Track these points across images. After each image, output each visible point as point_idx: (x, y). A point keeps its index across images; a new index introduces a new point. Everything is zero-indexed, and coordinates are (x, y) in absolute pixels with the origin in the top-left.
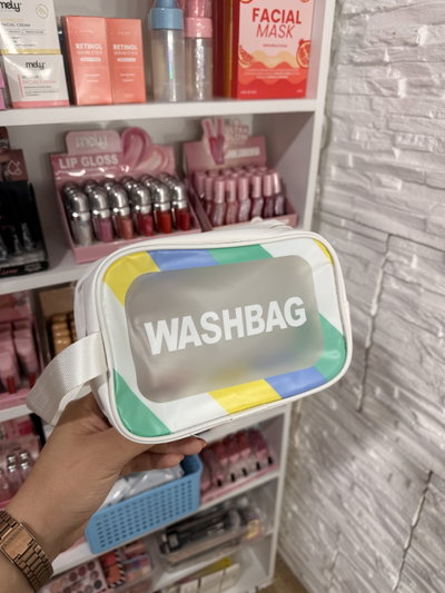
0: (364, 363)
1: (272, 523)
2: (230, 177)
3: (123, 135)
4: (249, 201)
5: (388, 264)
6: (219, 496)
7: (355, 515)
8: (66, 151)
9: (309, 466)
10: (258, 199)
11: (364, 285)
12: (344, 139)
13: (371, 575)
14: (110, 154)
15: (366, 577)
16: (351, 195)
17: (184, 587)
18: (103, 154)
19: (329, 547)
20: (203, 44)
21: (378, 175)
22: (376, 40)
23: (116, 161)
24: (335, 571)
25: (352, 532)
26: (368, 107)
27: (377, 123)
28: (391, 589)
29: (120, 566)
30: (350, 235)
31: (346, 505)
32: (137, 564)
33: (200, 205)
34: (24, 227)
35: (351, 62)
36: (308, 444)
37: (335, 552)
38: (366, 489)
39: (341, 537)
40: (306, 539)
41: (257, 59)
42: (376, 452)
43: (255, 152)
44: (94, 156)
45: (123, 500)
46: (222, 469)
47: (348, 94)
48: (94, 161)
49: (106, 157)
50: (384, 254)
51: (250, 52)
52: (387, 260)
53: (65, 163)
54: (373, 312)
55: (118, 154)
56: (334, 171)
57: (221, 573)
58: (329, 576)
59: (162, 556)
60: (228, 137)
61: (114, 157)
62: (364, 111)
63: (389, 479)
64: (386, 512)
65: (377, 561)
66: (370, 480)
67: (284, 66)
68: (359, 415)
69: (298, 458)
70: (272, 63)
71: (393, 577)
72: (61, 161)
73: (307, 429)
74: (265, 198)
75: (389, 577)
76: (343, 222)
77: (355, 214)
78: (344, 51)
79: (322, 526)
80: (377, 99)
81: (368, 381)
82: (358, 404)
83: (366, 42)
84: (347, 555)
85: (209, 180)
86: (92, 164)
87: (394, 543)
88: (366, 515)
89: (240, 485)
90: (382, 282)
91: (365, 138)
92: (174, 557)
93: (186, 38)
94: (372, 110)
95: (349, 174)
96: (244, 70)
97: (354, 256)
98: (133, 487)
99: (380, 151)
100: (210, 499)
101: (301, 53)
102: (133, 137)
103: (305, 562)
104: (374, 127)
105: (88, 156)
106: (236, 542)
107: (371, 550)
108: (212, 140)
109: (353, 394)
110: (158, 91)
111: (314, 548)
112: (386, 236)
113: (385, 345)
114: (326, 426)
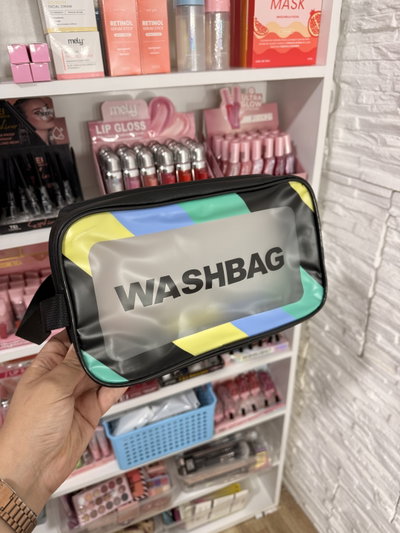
0: (366, 312)
1: (278, 455)
2: (245, 139)
3: (151, 104)
4: (261, 161)
5: (391, 219)
6: (231, 427)
7: (355, 452)
8: (102, 119)
9: (313, 406)
10: (270, 159)
11: (369, 240)
12: (351, 103)
13: (368, 508)
14: (139, 121)
15: (363, 508)
16: (358, 155)
17: (199, 506)
18: (133, 121)
19: (330, 481)
20: (222, 18)
21: (383, 135)
22: (384, 7)
23: (144, 127)
24: (335, 502)
25: (352, 467)
26: (375, 71)
27: (383, 86)
28: (387, 521)
29: (144, 482)
30: (356, 193)
31: (347, 443)
32: (158, 483)
33: (217, 166)
34: (66, 184)
35: (360, 30)
36: (312, 386)
37: (336, 486)
38: (366, 429)
39: (341, 471)
40: (309, 472)
41: (271, 30)
42: (376, 394)
43: (268, 117)
44: (125, 123)
45: (147, 424)
46: (234, 404)
47: (357, 60)
48: (126, 127)
49: (136, 124)
50: (388, 210)
51: (264, 24)
52: (390, 215)
53: (100, 130)
54: (376, 264)
55: (145, 120)
56: (341, 134)
57: (231, 497)
58: (330, 506)
59: (180, 477)
60: (243, 104)
61: (142, 123)
62: (370, 75)
63: (388, 420)
64: (385, 450)
65: (374, 495)
66: (370, 420)
67: (296, 35)
68: (361, 360)
69: (303, 398)
70: (284, 33)
71: (389, 510)
72: (97, 127)
73: (312, 373)
74: (276, 159)
75: (386, 509)
76: (350, 181)
77: (361, 174)
78: (353, 19)
79: (324, 461)
80: (383, 63)
81: (370, 328)
82: (361, 350)
83: (374, 10)
84: (346, 488)
85: (226, 143)
86: (124, 130)
87: (391, 479)
88: (365, 452)
89: (250, 419)
90: (386, 236)
91: (372, 101)
92: (190, 479)
93: (207, 13)
94: (379, 74)
95: (356, 136)
96: (258, 40)
97: (360, 212)
98: (155, 414)
99: (386, 113)
100: (223, 430)
101: (312, 23)
102: (159, 105)
103: (307, 492)
104: (381, 90)
105: (120, 123)
106: (245, 470)
107: (369, 484)
108: (228, 107)
109: (355, 340)
110: (181, 62)
111: (316, 481)
112: (390, 192)
113: (387, 295)
114: (330, 370)
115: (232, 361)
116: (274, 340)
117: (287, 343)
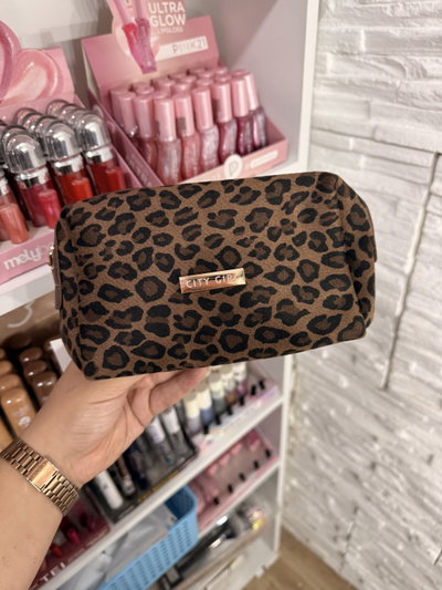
0: (392, 334)
4: (215, 130)
5: (433, 200)
7: (379, 494)
9: (311, 444)
10: (229, 123)
11: (393, 233)
12: (351, 4)
13: (401, 548)
15: (394, 548)
19: (343, 520)
24: (352, 541)
25: (374, 509)
28: (430, 564)
30: (363, 161)
31: (366, 485)
36: (307, 422)
37: (351, 524)
38: (395, 470)
39: (360, 513)
42: (409, 432)
43: (199, 44)
50: (428, 185)
52: (430, 194)
58: (344, 544)
60: (153, 22)
64: (424, 493)
65: (410, 538)
66: (400, 462)
68: (384, 394)
73: (305, 407)
74: (238, 120)
75: (428, 553)
76: (352, 142)
77: (375, 129)
79: (332, 502)
81: (397, 355)
82: (383, 381)
84: (366, 528)
87: (434, 523)
88: (395, 494)
90: (423, 225)
95: (358, 64)
107: (402, 527)
109: (375, 370)
111: (321, 519)
112: (432, 157)
113: (427, 311)
114: (332, 404)
115: (210, 442)
116: (258, 390)
117: (275, 388)
